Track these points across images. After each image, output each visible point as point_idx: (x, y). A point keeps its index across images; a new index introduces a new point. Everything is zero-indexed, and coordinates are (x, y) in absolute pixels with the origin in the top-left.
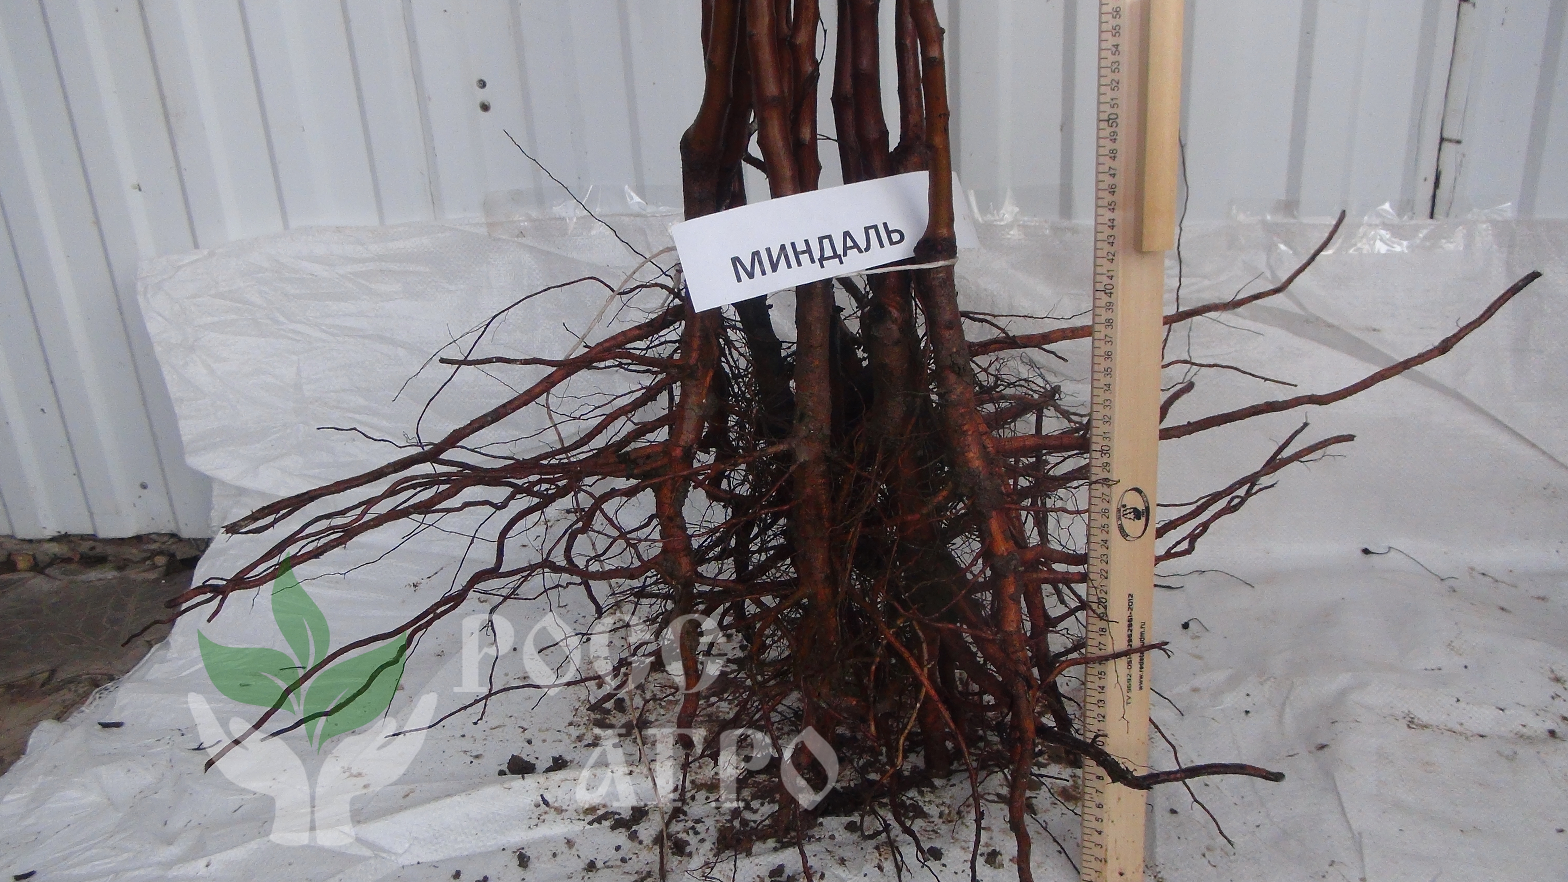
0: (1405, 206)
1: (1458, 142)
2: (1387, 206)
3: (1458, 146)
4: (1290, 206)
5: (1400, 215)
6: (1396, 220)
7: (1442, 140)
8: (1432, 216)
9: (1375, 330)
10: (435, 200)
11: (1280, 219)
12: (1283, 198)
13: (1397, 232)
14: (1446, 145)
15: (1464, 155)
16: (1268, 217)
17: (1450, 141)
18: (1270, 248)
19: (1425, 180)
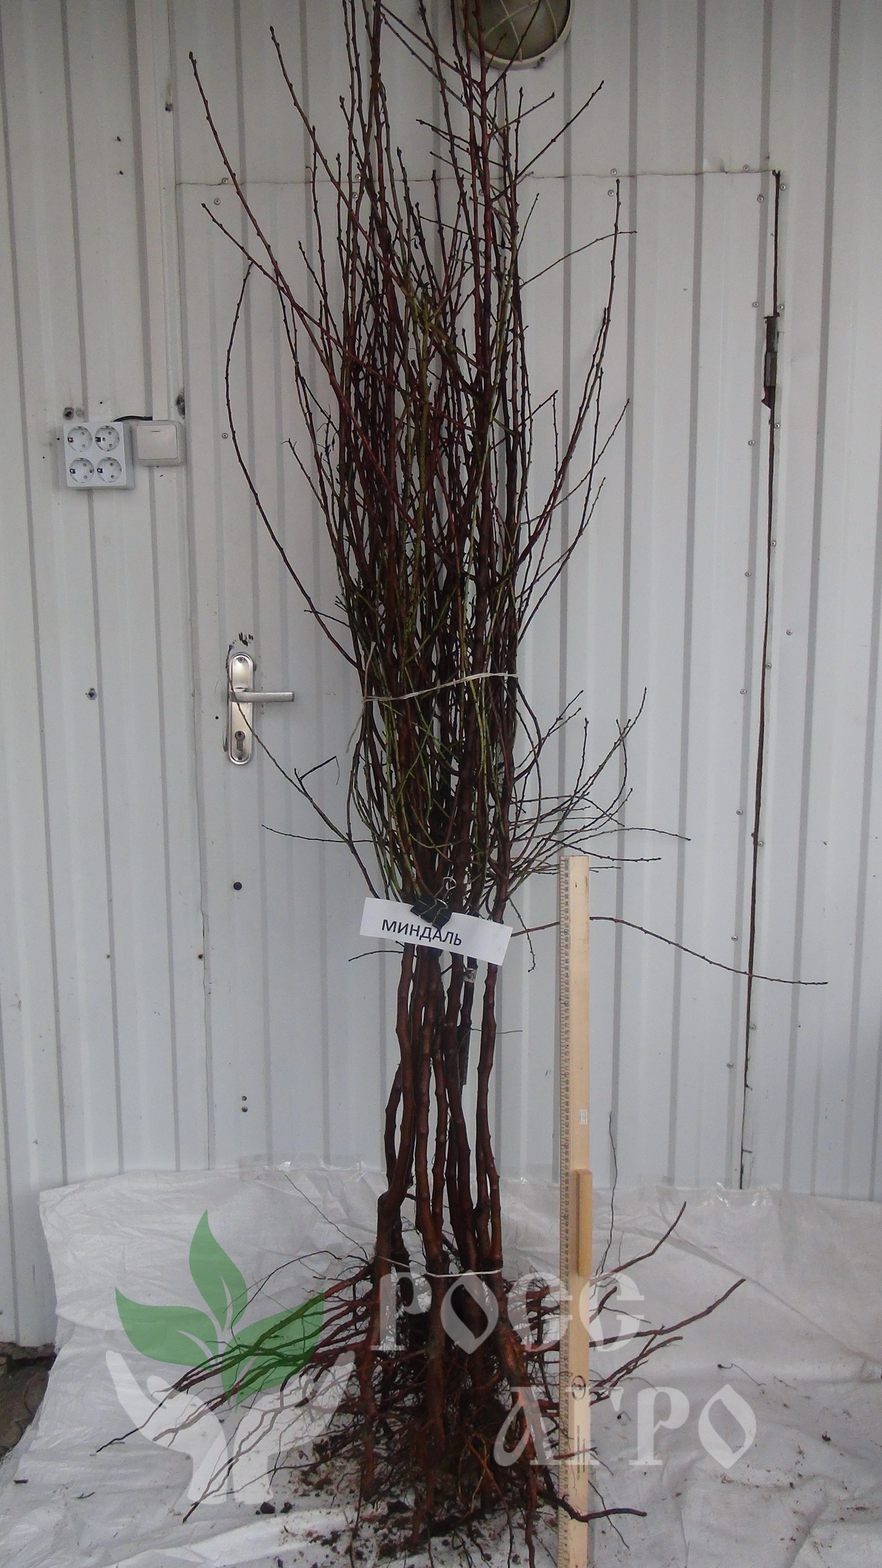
0: (727, 1183)
1: (750, 1152)
2: (719, 1183)
3: (751, 1154)
5: (726, 1186)
6: (724, 1190)
7: (742, 1150)
8: (741, 1188)
11: (666, 1185)
12: (666, 1175)
13: (725, 1195)
14: (744, 1153)
15: (754, 1158)
17: (746, 1151)
19: (736, 1170)
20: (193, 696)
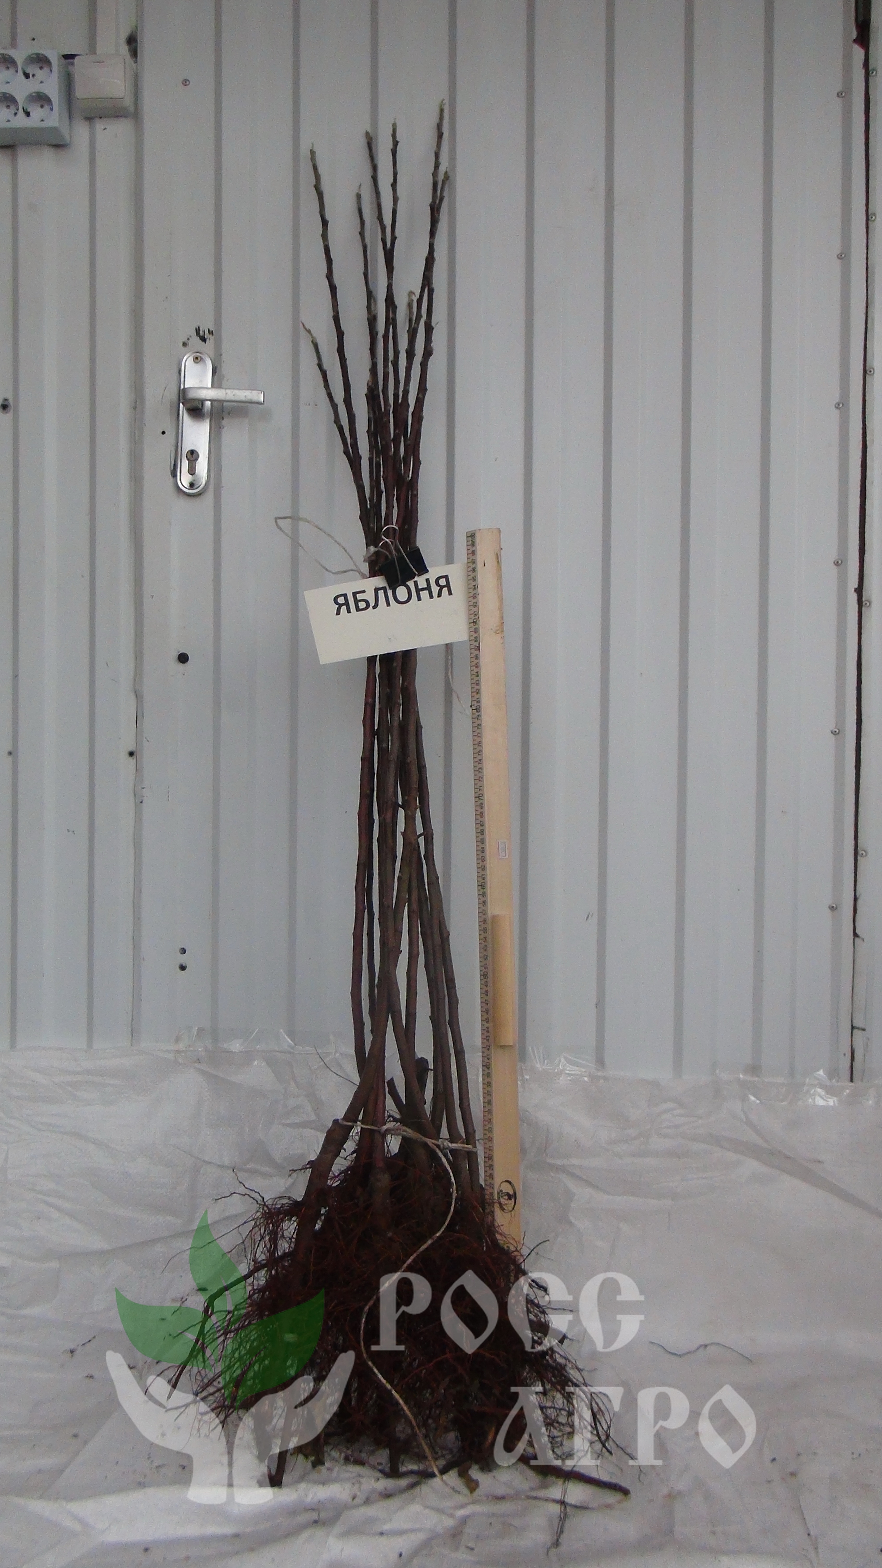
0: (832, 1073)
1: (864, 1030)
2: (821, 1072)
3: (863, 1032)
4: (754, 1069)
5: (830, 1078)
6: (828, 1083)
7: (853, 1028)
8: (852, 1080)
9: (819, 1161)
10: (134, 1033)
11: (749, 1078)
13: (830, 1091)
14: (855, 1031)
15: (869, 1039)
16: (741, 1076)
17: (858, 1028)
18: (744, 1099)
19: (845, 1055)
20: (135, 408)
